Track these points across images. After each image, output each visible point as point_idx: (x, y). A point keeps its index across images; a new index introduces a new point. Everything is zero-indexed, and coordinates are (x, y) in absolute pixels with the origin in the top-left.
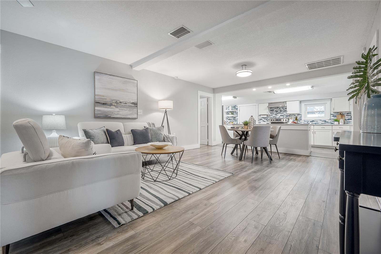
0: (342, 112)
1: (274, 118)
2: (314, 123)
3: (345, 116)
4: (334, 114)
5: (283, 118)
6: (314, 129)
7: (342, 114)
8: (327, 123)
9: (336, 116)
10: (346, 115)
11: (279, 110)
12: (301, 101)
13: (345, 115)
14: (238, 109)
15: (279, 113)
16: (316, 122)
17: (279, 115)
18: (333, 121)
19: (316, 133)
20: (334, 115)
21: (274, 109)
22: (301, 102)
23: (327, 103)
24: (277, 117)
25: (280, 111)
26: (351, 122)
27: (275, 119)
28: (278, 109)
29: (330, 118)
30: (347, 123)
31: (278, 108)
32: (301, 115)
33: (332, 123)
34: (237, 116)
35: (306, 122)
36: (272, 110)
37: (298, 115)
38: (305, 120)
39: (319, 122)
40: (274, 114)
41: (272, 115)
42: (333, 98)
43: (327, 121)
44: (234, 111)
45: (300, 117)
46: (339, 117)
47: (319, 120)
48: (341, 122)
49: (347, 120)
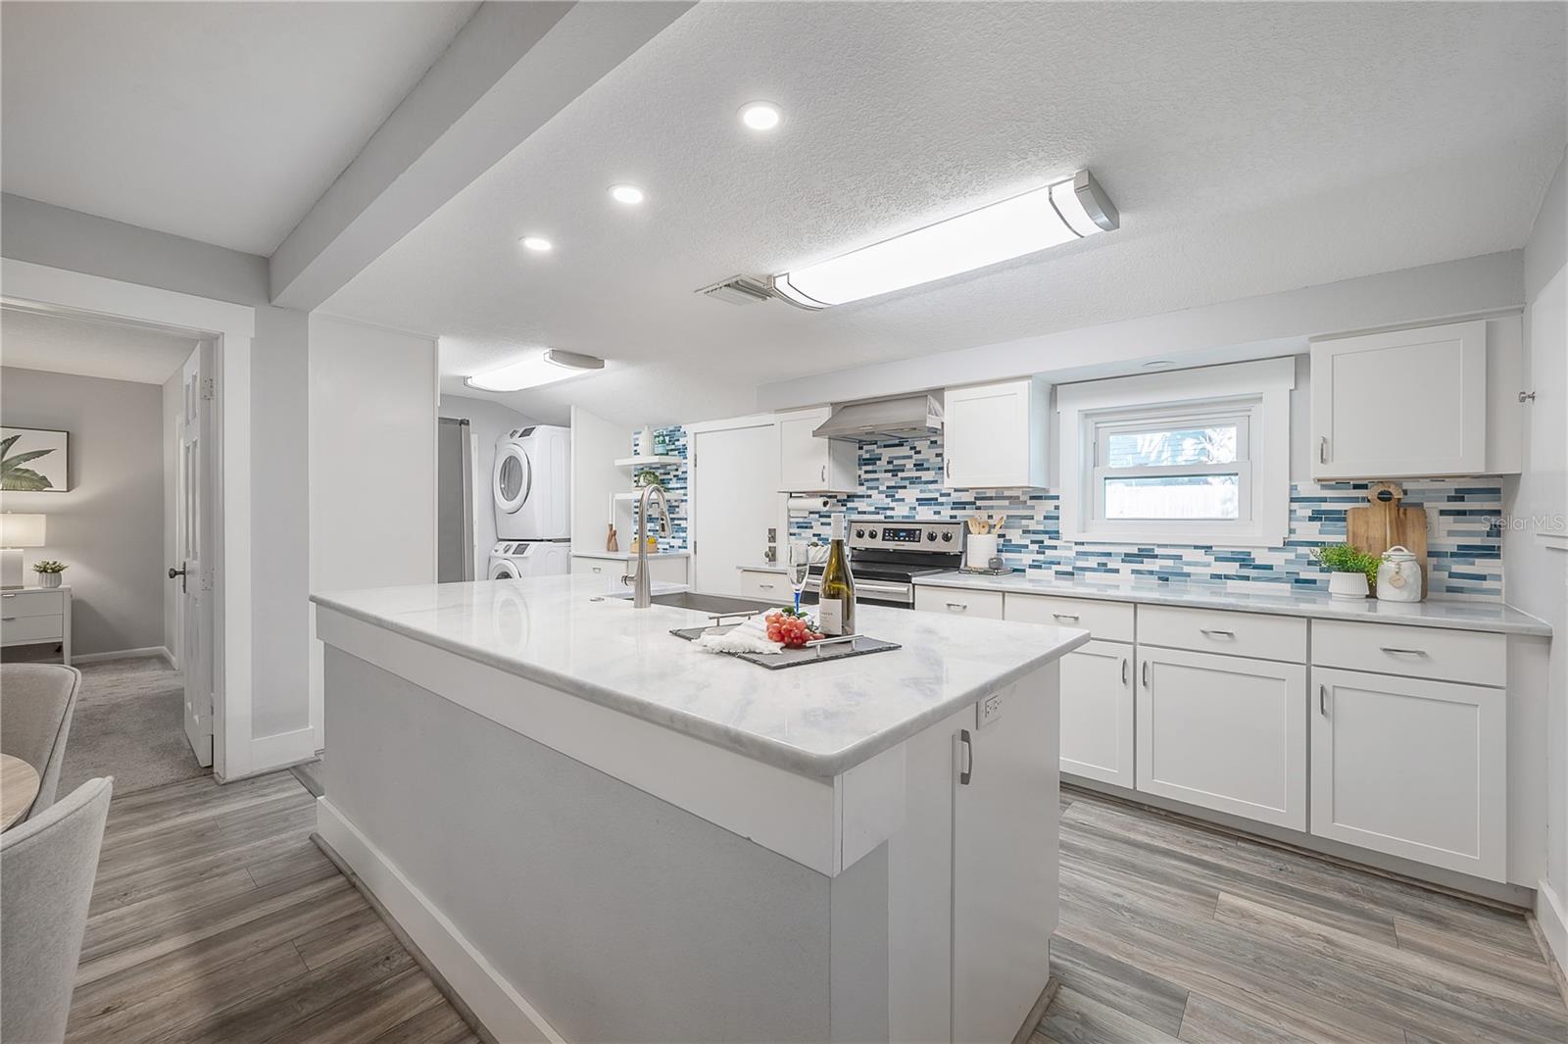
0: (1397, 481)
1: (881, 517)
2: (1151, 573)
3: (1434, 515)
4: (1324, 500)
5: (936, 518)
6: (1138, 641)
7: (1397, 494)
8: (1255, 579)
9: (1339, 517)
10: (1442, 513)
11: (910, 457)
12: (1054, 387)
13: (1432, 507)
14: (690, 453)
15: (914, 481)
16: (1170, 563)
17: (911, 494)
18: (1312, 558)
19: (1159, 675)
20: (1325, 506)
21: (878, 451)
22: (1053, 393)
23: (1259, 400)
24: (900, 511)
25: (919, 466)
26: (1498, 578)
27: (879, 529)
28: (905, 451)
29: (1291, 531)
30: (1450, 590)
31: (901, 445)
32: (1057, 498)
33: (1302, 576)
34: (685, 498)
35: (1093, 562)
36: (867, 456)
37: (1032, 498)
38: (1083, 544)
39: (1196, 564)
40: (878, 488)
41: (870, 496)
42: (1313, 339)
43: (1257, 563)
44: (669, 467)
45: (1045, 518)
46: (1367, 523)
47: (1196, 547)
48: (1396, 581)
49: (1453, 555)
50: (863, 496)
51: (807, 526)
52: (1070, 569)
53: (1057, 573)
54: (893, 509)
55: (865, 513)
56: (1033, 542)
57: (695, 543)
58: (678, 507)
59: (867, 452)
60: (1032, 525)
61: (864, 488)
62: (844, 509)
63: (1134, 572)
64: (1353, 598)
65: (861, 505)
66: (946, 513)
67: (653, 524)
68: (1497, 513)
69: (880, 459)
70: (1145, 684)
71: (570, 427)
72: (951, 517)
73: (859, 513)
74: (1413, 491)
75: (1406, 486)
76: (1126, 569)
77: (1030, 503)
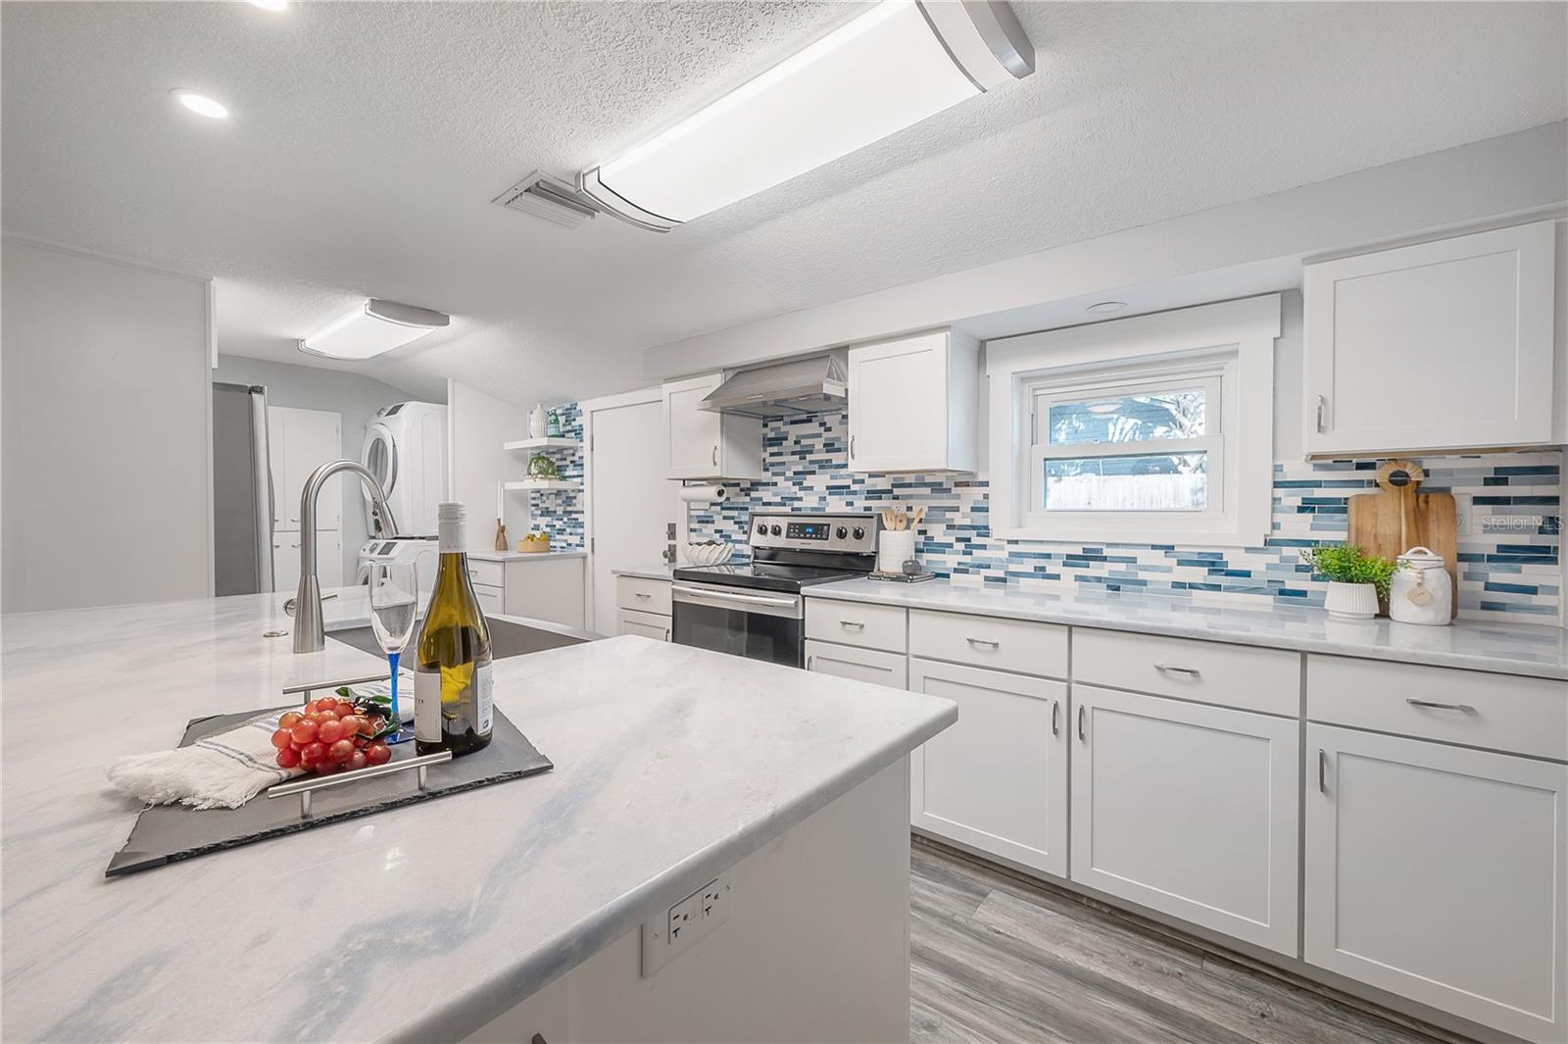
0: (1416, 457)
1: (787, 509)
2: (1099, 579)
3: (1465, 505)
4: (1318, 484)
5: (849, 510)
6: (1074, 678)
7: (1415, 476)
8: (1228, 589)
9: (1340, 507)
10: (1477, 500)
11: (820, 435)
12: (982, 342)
13: (1464, 493)
14: (586, 435)
15: (824, 465)
16: (1122, 567)
17: (820, 481)
18: (1303, 562)
19: (1100, 724)
20: (1318, 493)
21: (784, 429)
22: (981, 352)
23: (1235, 353)
24: (809, 502)
25: (829, 446)
26: (1553, 590)
27: (783, 523)
28: (813, 428)
29: (1275, 526)
30: (1487, 606)
31: (809, 421)
32: (986, 484)
33: (1289, 585)
34: (581, 487)
35: (1028, 566)
36: (772, 435)
37: (957, 485)
38: (1016, 542)
39: (1154, 569)
40: (784, 474)
41: (775, 484)
42: (1309, 260)
43: (1231, 567)
44: (565, 452)
45: (973, 509)
46: (1376, 515)
47: (1154, 547)
48: (1418, 595)
49: (1491, 558)
50: (768, 484)
51: (706, 520)
52: (1001, 574)
53: (987, 579)
54: (800, 499)
55: (770, 504)
56: (958, 540)
57: (593, 540)
58: (575, 498)
59: (772, 430)
60: (958, 519)
61: (770, 474)
62: (748, 499)
63: (1078, 578)
64: (1359, 618)
65: (766, 495)
66: (860, 504)
67: (549, 519)
68: (1554, 500)
69: (786, 439)
70: (1081, 736)
71: (447, 404)
72: (866, 509)
73: (764, 504)
74: (1438, 472)
75: (1428, 464)
76: (1068, 574)
77: (955, 490)
